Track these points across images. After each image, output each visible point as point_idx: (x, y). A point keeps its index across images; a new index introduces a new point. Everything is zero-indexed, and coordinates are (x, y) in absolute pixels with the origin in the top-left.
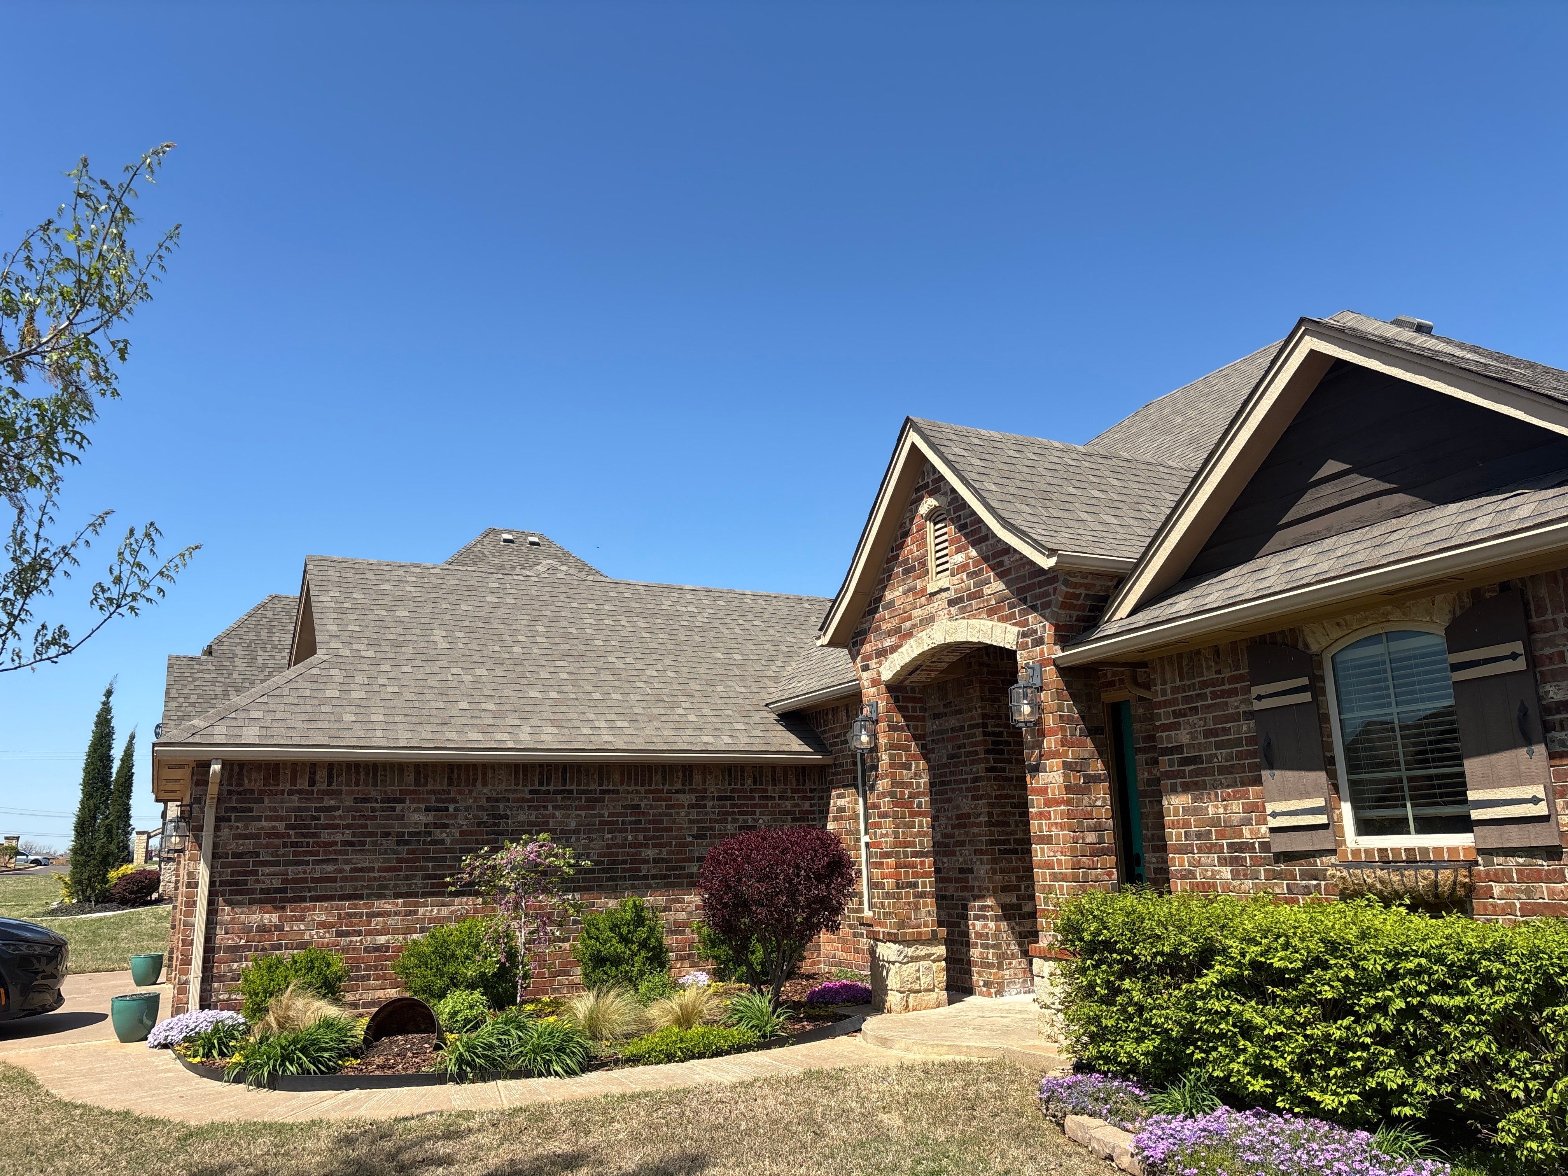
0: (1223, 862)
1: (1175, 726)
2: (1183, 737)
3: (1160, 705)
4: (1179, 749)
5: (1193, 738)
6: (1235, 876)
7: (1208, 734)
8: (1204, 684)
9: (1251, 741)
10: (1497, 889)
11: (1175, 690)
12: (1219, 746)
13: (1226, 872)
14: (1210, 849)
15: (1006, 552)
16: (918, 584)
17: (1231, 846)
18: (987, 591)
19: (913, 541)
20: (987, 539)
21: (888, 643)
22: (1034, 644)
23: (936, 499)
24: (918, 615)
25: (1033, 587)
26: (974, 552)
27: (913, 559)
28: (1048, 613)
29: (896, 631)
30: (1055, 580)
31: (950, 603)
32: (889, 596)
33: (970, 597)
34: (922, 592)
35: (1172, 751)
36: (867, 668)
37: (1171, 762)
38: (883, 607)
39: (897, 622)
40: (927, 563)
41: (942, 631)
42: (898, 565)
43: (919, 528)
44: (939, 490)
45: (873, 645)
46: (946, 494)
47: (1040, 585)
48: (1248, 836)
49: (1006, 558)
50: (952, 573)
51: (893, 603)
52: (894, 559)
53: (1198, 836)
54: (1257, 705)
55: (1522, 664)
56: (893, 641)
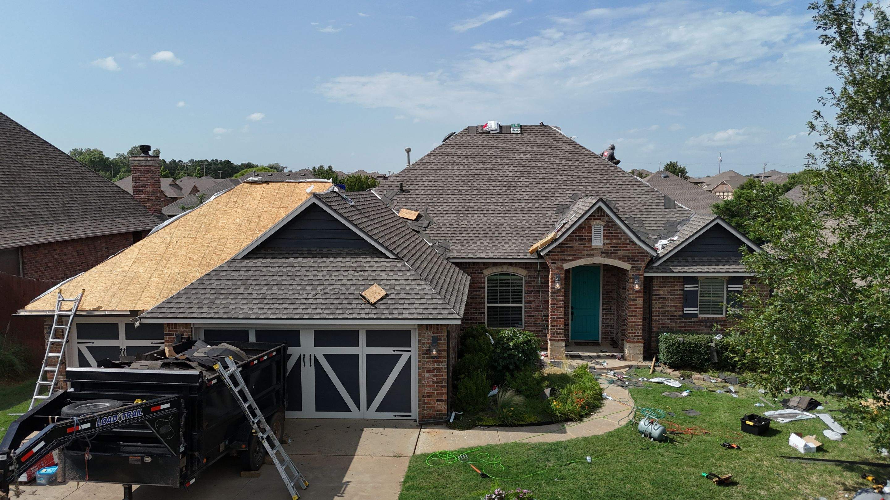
0: (668, 319)
1: (660, 290)
2: (661, 292)
3: (655, 284)
4: (660, 295)
5: (664, 292)
6: (671, 322)
7: (668, 292)
8: (669, 282)
9: (679, 295)
11: (661, 282)
12: (671, 295)
13: (668, 321)
14: (665, 316)
15: (629, 244)
16: (587, 244)
17: (671, 316)
18: (620, 253)
19: (585, 231)
20: (620, 239)
21: (568, 258)
22: (637, 270)
23: (598, 222)
24: (585, 253)
25: (639, 256)
26: (615, 241)
27: (585, 236)
28: (643, 263)
29: (573, 255)
30: (647, 256)
31: (602, 252)
32: (570, 244)
33: (611, 253)
34: (588, 247)
35: (657, 295)
36: (555, 263)
37: (656, 298)
38: (566, 247)
39: (574, 252)
40: (591, 239)
41: (598, 260)
42: (576, 236)
43: (589, 227)
44: (600, 219)
45: (560, 257)
46: (604, 221)
47: (641, 256)
48: (676, 314)
49: (628, 246)
50: (604, 244)
51: (573, 247)
52: (574, 233)
53: (662, 314)
54: (685, 289)
55: (742, 289)
56: (571, 258)
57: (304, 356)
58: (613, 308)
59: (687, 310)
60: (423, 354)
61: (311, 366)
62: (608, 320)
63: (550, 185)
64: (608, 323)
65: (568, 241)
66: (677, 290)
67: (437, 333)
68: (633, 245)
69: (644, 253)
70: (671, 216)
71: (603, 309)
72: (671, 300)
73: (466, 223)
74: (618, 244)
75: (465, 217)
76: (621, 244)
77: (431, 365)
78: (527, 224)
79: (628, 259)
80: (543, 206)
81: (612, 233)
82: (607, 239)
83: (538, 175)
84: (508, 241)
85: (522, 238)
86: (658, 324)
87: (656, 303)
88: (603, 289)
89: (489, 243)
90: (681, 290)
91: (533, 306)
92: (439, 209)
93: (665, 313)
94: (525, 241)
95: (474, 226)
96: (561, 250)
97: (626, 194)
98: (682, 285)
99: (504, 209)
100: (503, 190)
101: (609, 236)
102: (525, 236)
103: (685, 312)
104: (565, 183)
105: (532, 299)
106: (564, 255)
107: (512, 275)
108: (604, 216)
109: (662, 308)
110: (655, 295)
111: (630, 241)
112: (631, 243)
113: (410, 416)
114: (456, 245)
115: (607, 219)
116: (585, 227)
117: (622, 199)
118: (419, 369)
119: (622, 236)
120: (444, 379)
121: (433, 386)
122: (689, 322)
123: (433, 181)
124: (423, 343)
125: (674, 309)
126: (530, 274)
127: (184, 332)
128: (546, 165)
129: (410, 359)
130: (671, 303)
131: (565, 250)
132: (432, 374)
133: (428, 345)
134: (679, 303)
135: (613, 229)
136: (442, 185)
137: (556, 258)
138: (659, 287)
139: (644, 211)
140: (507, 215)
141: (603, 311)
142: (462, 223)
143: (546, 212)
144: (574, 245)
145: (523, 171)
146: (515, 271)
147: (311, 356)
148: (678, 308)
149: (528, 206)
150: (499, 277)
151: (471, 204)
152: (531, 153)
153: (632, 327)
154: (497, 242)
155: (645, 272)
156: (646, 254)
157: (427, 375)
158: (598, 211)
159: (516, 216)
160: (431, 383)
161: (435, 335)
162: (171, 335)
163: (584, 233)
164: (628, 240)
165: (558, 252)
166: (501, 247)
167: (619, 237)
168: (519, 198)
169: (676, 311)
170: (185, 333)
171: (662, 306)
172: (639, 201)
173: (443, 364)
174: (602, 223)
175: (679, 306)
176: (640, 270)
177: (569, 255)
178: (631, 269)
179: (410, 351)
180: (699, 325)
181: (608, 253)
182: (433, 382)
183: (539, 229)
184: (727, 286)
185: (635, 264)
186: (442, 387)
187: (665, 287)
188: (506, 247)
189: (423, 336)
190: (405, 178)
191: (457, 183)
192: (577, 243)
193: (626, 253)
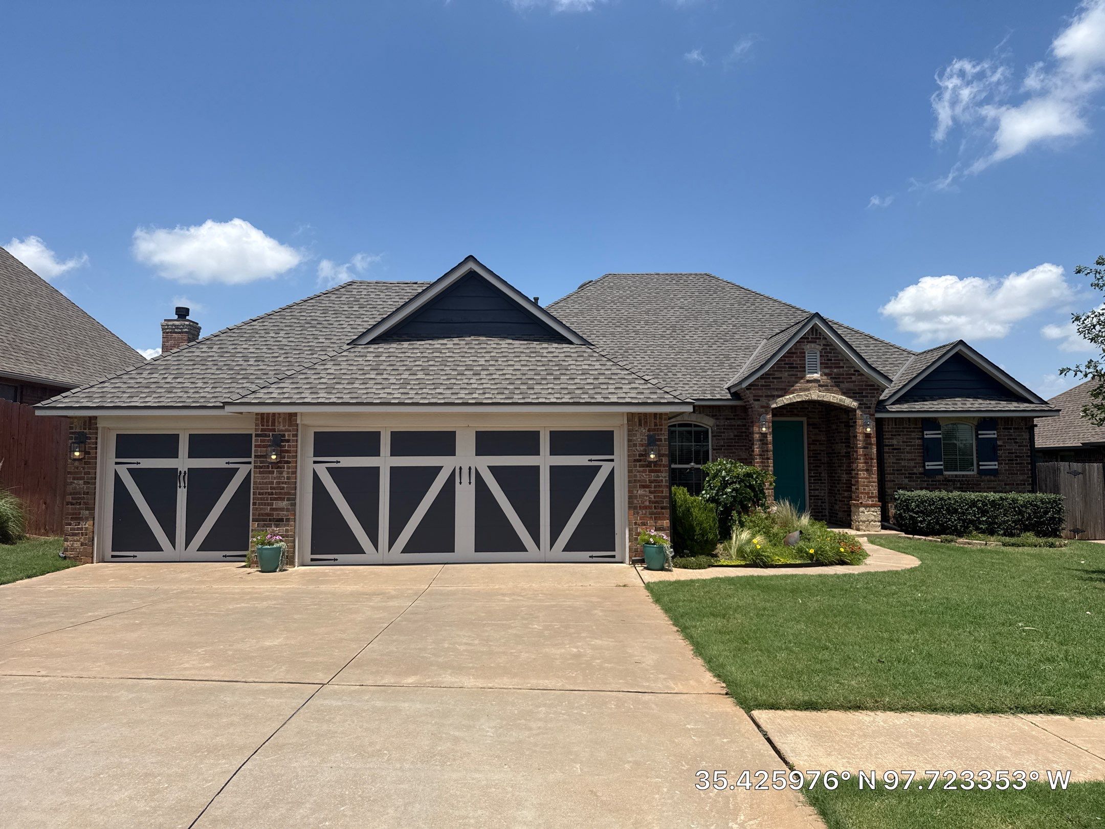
0: (905, 478)
1: (892, 439)
2: (895, 442)
3: (886, 432)
4: (893, 445)
5: (898, 442)
6: (909, 481)
7: (903, 442)
8: (904, 428)
9: (918, 445)
10: (982, 484)
12: (907, 446)
13: (906, 481)
14: (901, 474)
15: (854, 375)
16: (799, 374)
17: (909, 474)
18: (843, 386)
19: (796, 357)
20: (843, 367)
21: (776, 393)
22: (865, 408)
23: (813, 345)
24: (798, 386)
25: (867, 389)
26: (835, 370)
27: (796, 364)
28: (873, 399)
29: (782, 389)
30: (878, 389)
31: (820, 386)
32: (777, 375)
33: (831, 386)
34: (802, 378)
35: (890, 446)
36: (758, 400)
37: (889, 449)
38: (773, 378)
39: (782, 386)
40: (805, 367)
41: (815, 395)
42: (785, 364)
43: (801, 353)
44: (816, 342)
45: (764, 392)
46: (820, 345)
47: (870, 389)
48: (915, 471)
49: (853, 377)
50: (821, 375)
51: (781, 378)
52: (782, 360)
53: (898, 470)
54: (925, 436)
55: (996, 436)
56: (779, 393)
57: (461, 468)
58: (823, 475)
59: (930, 465)
60: (635, 461)
61: (470, 483)
62: (817, 492)
64: (818, 496)
65: (776, 371)
66: (913, 439)
67: (654, 430)
68: (859, 375)
69: (873, 385)
71: (809, 476)
72: (907, 453)
74: (840, 375)
76: (843, 375)
77: (646, 477)
79: (854, 393)
81: (831, 360)
82: (826, 368)
86: (894, 485)
87: (889, 456)
88: (809, 450)
90: (920, 439)
93: (901, 470)
96: (765, 382)
98: (920, 432)
99: (674, 351)
100: (668, 333)
101: (827, 364)
103: (927, 468)
105: (721, 457)
106: (769, 389)
107: (696, 426)
108: (820, 339)
109: (896, 463)
110: (887, 446)
111: (855, 371)
112: (857, 373)
113: (614, 557)
115: (824, 342)
116: (796, 353)
118: (629, 482)
119: (844, 363)
120: (665, 497)
121: (650, 508)
122: (932, 481)
124: (635, 445)
125: (912, 464)
126: (718, 423)
127: (286, 430)
128: (714, 309)
129: (612, 472)
130: (909, 456)
131: (771, 382)
132: (647, 490)
133: (642, 448)
134: (919, 456)
135: (832, 355)
137: (760, 393)
138: (892, 435)
140: (679, 356)
141: (809, 480)
144: (783, 376)
145: (688, 314)
146: (699, 420)
147: (470, 468)
148: (917, 463)
150: (677, 429)
153: (864, 486)
155: (876, 411)
156: (876, 387)
157: (641, 492)
158: (812, 332)
160: (647, 503)
161: (652, 433)
162: (266, 436)
163: (796, 360)
164: (852, 369)
165: (762, 386)
167: (841, 365)
169: (916, 467)
170: (286, 434)
171: (897, 459)
173: (663, 475)
174: (818, 347)
175: (919, 460)
176: (870, 408)
177: (777, 389)
178: (859, 408)
179: (612, 460)
180: (947, 485)
181: (827, 386)
182: (650, 501)
184: (977, 432)
185: (863, 400)
186: (662, 508)
187: (900, 435)
189: (635, 435)
192: (786, 373)
193: (851, 386)
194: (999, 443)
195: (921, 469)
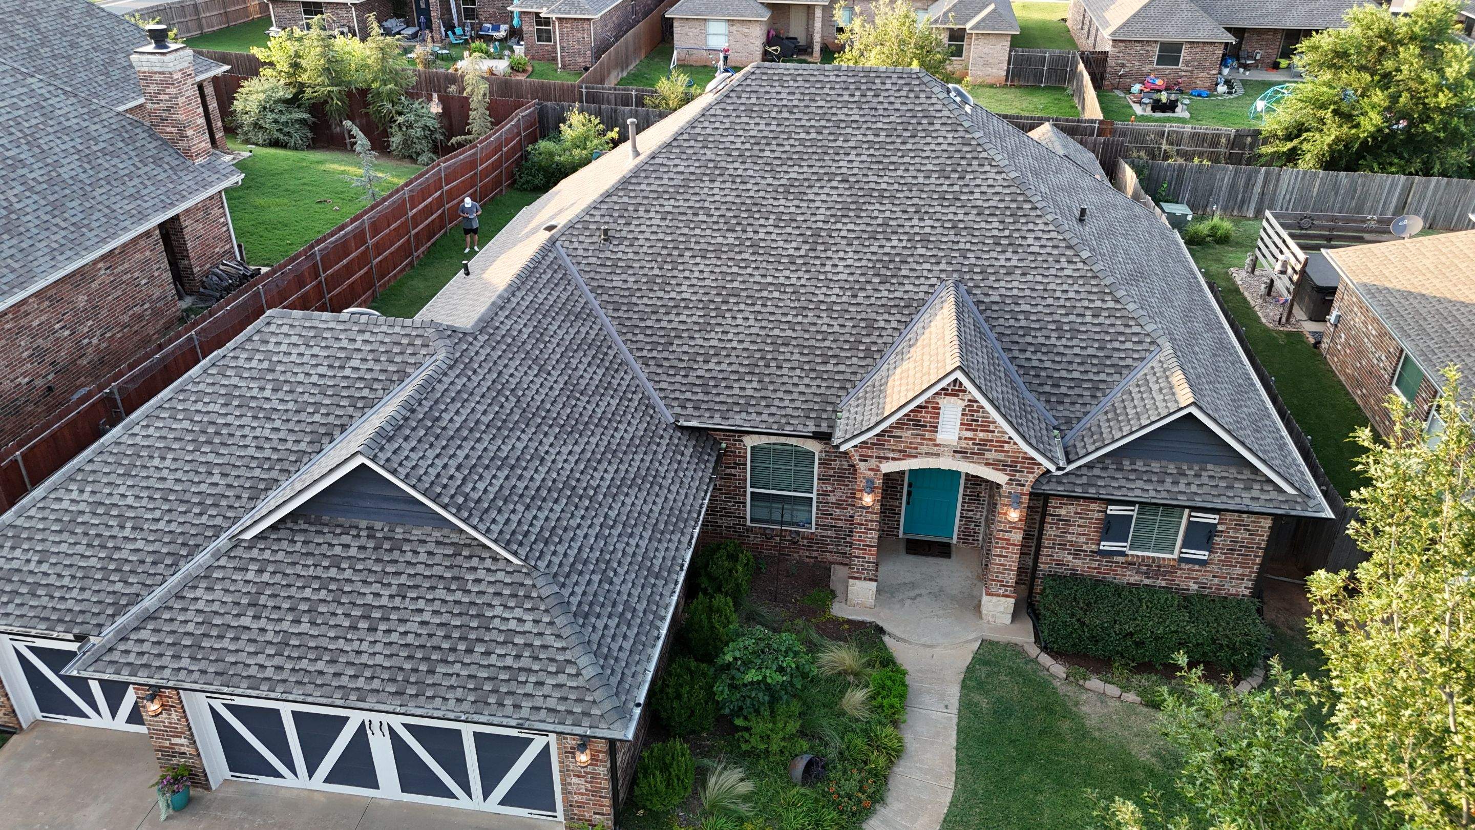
0: (1069, 554)
2: (1063, 512)
4: (1060, 516)
5: (1068, 513)
6: (1074, 559)
9: (1096, 520)
10: (1179, 572)
12: (1080, 518)
13: (1070, 558)
14: (1064, 549)
15: (1007, 443)
16: (927, 435)
17: (1075, 551)
18: (988, 455)
19: (927, 413)
20: (993, 432)
21: (891, 455)
22: (1017, 485)
23: (953, 401)
24: (924, 449)
25: (1024, 462)
26: (981, 435)
27: (926, 422)
28: (1031, 476)
29: (900, 451)
30: (1040, 465)
31: (955, 452)
32: (896, 432)
33: (972, 453)
34: (931, 440)
35: (1054, 515)
36: (867, 461)
37: (1053, 519)
38: (889, 437)
39: (901, 447)
40: (937, 426)
41: (946, 463)
42: (911, 420)
43: (933, 408)
44: (957, 397)
45: (875, 452)
46: (962, 401)
47: (1029, 463)
48: (1085, 548)
49: (1006, 446)
50: (960, 438)
51: (901, 437)
52: (906, 416)
53: (1060, 544)
54: (1109, 512)
55: (1216, 522)
56: (896, 455)
57: (371, 722)
59: (1106, 546)
60: (567, 752)
61: (383, 735)
62: (971, 513)
63: (895, 243)
64: (971, 518)
65: (896, 428)
66: (1094, 511)
68: (1015, 444)
69: (1033, 459)
70: (1116, 345)
71: (964, 495)
72: (1079, 526)
73: (719, 336)
74: (987, 440)
75: (719, 320)
76: (992, 441)
78: (834, 346)
79: (1003, 466)
80: (873, 300)
81: (975, 421)
82: (967, 430)
83: (876, 213)
84: (790, 388)
85: (818, 382)
87: (1052, 528)
89: (755, 389)
90: (1102, 512)
91: (832, 499)
92: (673, 295)
93: (1065, 545)
94: (822, 390)
95: (734, 344)
96: (882, 440)
97: (1039, 278)
98: (1103, 504)
99: (796, 304)
100: (802, 253)
101: (970, 425)
102: (825, 376)
103: (1102, 547)
104: (925, 240)
105: (829, 488)
106: (885, 450)
107: (797, 447)
109: (1060, 536)
110: (1051, 515)
113: (555, 817)
114: (696, 389)
115: (970, 396)
116: (927, 407)
117: (1028, 292)
118: (563, 766)
119: (996, 427)
120: (604, 788)
121: (586, 794)
122: (1107, 561)
123: (670, 217)
125: (1083, 539)
126: (828, 450)
128: (896, 186)
129: (548, 745)
130: (1080, 530)
131: (888, 441)
134: (1095, 532)
135: (981, 414)
136: (686, 231)
137: (869, 452)
138: (1060, 504)
139: (1066, 327)
140: (800, 319)
141: (963, 499)
142: (713, 335)
143: (874, 316)
144: (903, 434)
145: (849, 200)
146: (801, 443)
147: (381, 724)
148: (1090, 540)
149: (844, 299)
150: (771, 447)
151: (736, 284)
152: (872, 151)
153: (997, 572)
154: (771, 388)
156: (1037, 462)
158: (954, 385)
159: (815, 324)
160: (583, 791)
163: (926, 417)
165: (878, 444)
166: (777, 402)
167: (992, 428)
168: (830, 276)
169: (1087, 544)
171: (1062, 533)
172: (1062, 302)
173: (600, 769)
174: (959, 403)
175: (1094, 536)
176: (1023, 485)
177: (893, 451)
178: (1007, 484)
179: (546, 735)
180: (1125, 568)
181: (966, 453)
182: (586, 790)
183: (854, 360)
184: (1190, 511)
185: (1014, 476)
186: (601, 797)
187: (1072, 505)
188: (786, 403)
190: (617, 207)
191: (715, 227)
192: (910, 432)
193: (1001, 456)
194: (1220, 528)
195: (1094, 547)
